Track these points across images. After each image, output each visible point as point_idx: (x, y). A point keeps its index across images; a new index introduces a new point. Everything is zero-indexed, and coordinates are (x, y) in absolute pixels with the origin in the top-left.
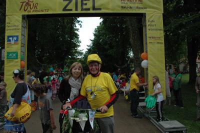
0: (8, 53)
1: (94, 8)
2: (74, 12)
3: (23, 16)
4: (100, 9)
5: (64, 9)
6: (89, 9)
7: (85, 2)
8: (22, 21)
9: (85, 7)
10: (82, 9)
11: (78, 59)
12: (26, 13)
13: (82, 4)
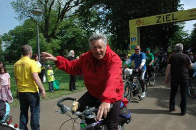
0: (132, 46)
1: (173, 20)
2: (162, 23)
3: (137, 28)
4: (177, 19)
5: (157, 22)
6: (170, 20)
7: (168, 17)
8: (137, 30)
9: (168, 19)
10: (167, 21)
11: (184, 39)
12: (139, 26)
13: (167, 18)
